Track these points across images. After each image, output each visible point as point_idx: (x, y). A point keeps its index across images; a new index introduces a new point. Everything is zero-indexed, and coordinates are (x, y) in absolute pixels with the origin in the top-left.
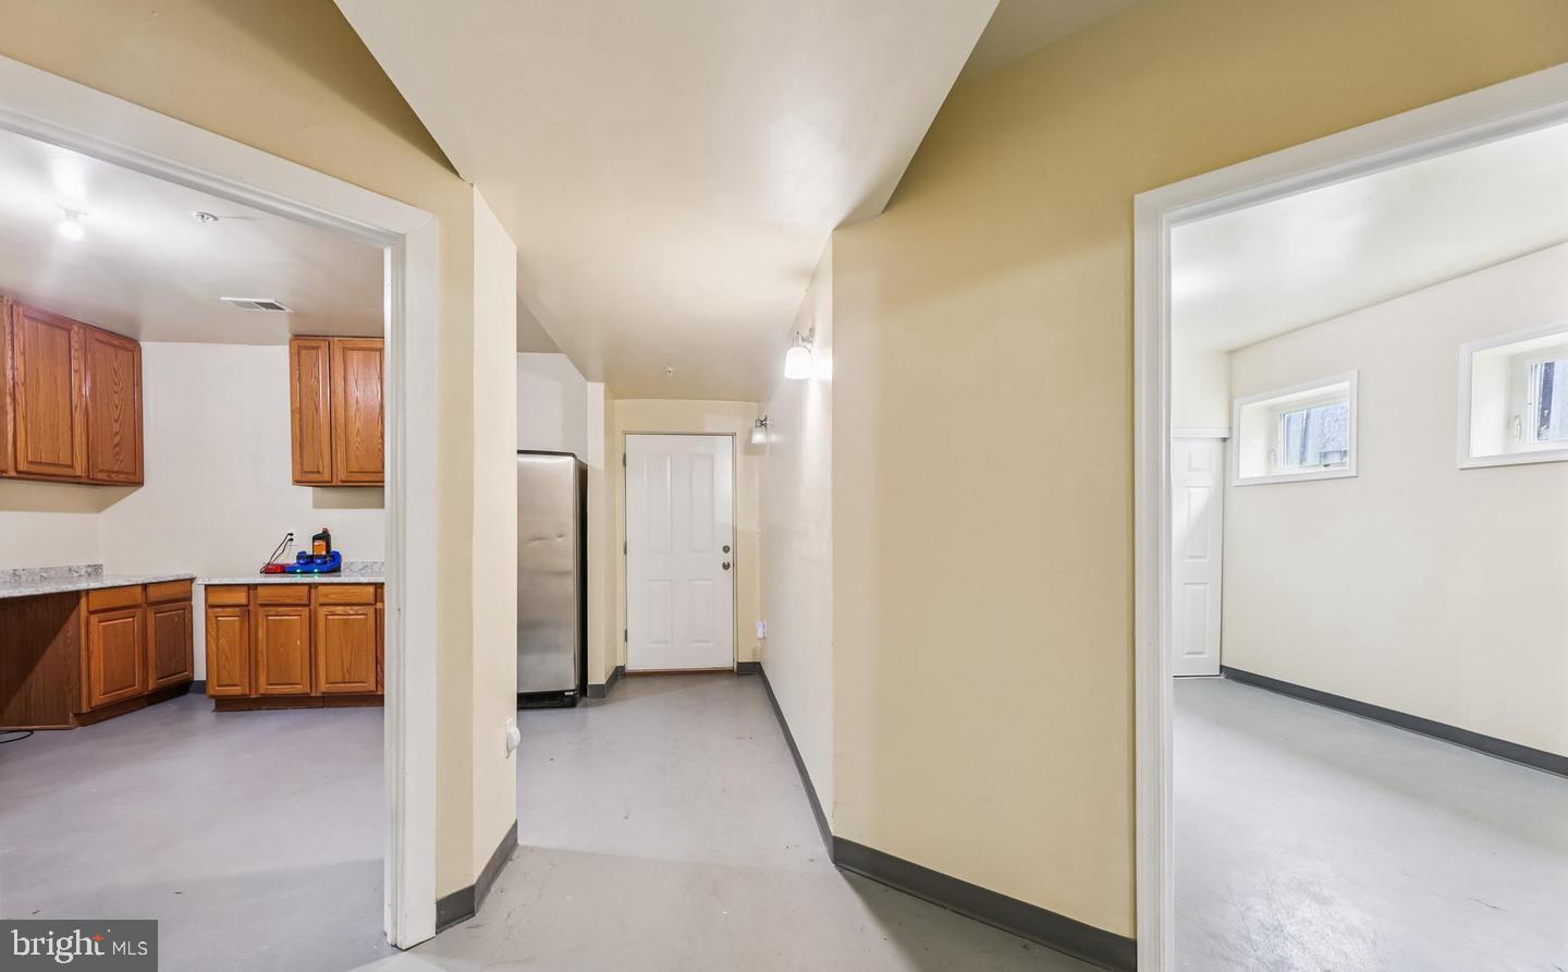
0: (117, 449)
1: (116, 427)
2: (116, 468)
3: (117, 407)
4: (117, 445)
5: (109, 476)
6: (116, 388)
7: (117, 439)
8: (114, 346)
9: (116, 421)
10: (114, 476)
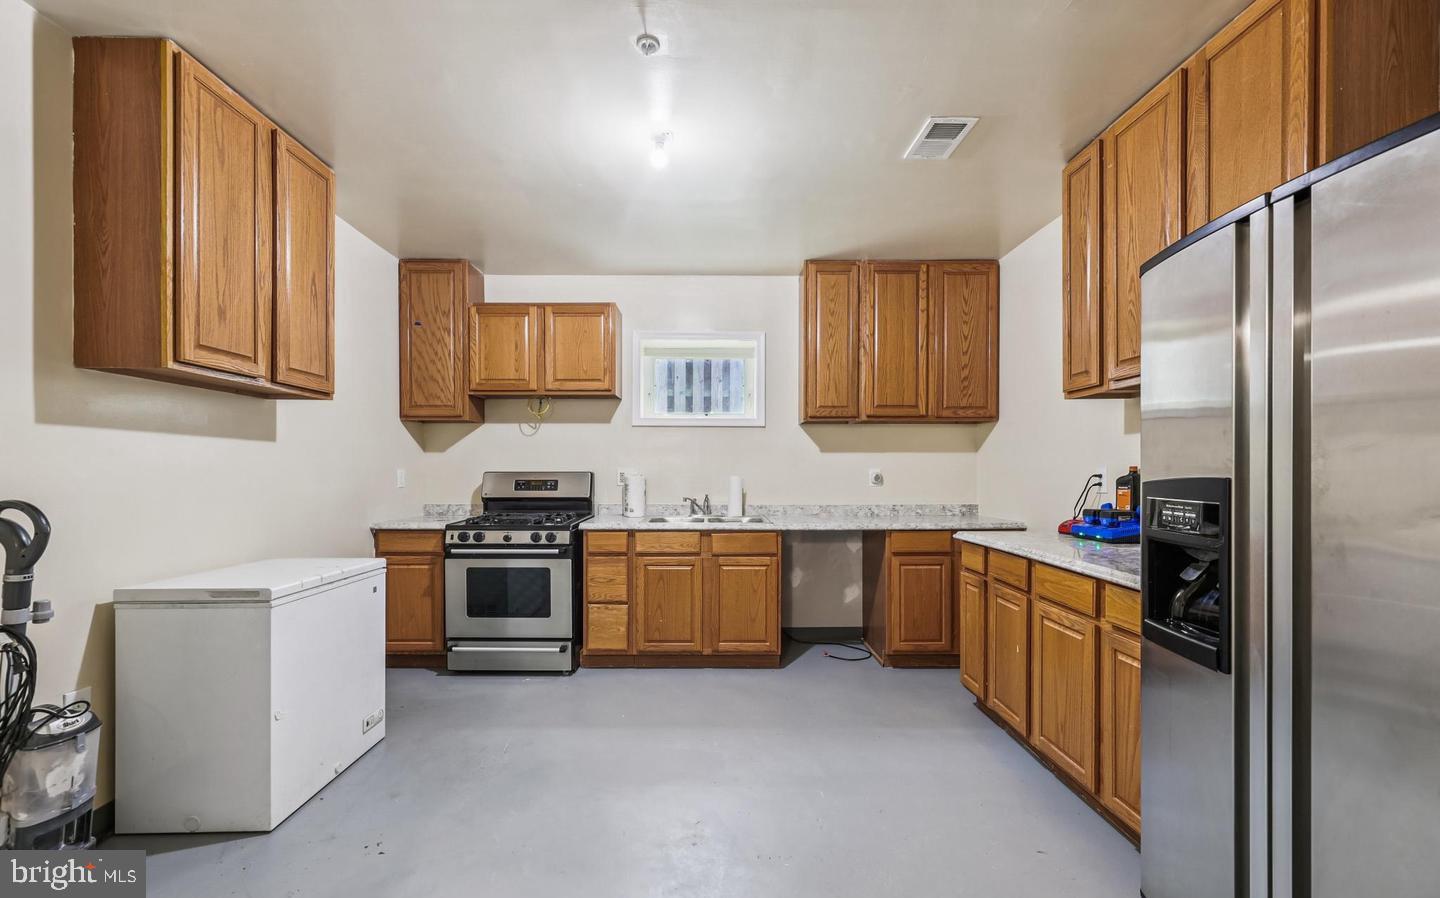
0: (966, 383)
1: (965, 360)
2: (964, 403)
3: (966, 338)
4: (965, 378)
5: (955, 413)
6: (966, 318)
7: (966, 372)
8: (965, 274)
9: (965, 353)
10: (961, 413)
